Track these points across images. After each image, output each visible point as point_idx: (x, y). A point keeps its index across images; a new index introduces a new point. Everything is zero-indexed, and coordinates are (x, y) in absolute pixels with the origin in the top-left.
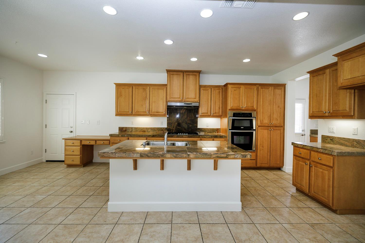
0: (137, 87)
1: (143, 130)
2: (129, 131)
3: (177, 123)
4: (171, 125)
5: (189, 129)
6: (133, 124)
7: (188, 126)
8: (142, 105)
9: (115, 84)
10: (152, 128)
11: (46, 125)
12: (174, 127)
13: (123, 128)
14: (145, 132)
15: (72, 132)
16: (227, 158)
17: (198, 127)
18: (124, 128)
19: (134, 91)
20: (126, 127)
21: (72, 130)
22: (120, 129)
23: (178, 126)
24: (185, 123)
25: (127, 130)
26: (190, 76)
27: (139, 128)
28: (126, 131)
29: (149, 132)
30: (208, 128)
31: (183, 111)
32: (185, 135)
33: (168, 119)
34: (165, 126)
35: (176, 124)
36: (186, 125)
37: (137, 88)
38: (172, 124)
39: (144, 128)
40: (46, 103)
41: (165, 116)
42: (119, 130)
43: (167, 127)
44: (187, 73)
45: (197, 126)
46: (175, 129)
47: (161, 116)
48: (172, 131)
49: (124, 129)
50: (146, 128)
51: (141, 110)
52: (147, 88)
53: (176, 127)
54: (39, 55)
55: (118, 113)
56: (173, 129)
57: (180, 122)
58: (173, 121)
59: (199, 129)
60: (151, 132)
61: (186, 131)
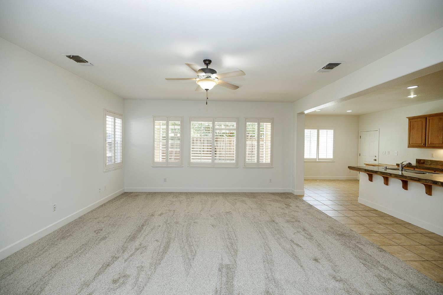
0: (431, 118)
2: (427, 164)
6: (432, 157)
8: (438, 136)
11: (360, 154)
13: (421, 160)
15: (376, 160)
19: (428, 122)
20: (425, 160)
21: (375, 158)
27: (441, 161)
28: (424, 163)
40: (360, 138)
42: (416, 162)
49: (422, 162)
51: (436, 142)
54: (347, 111)
55: (410, 145)
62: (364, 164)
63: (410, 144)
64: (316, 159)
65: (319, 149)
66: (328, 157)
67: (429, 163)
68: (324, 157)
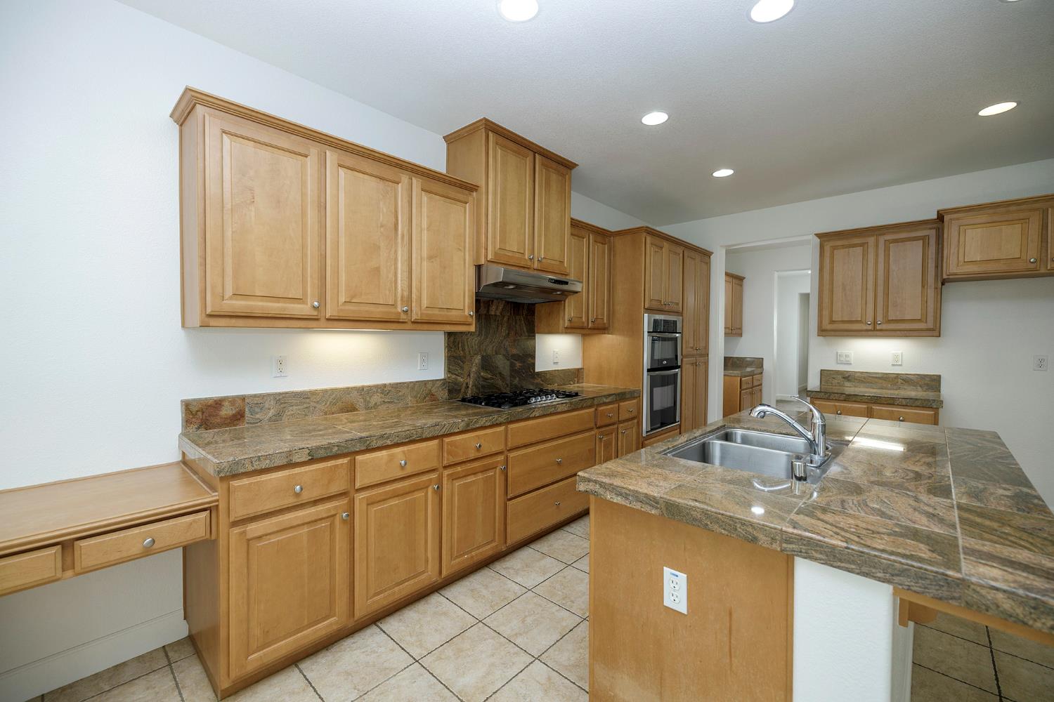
1: (347, 401)
2: (259, 420)
3: (479, 357)
4: (462, 369)
5: (515, 380)
7: (512, 365)
10: (385, 385)
12: (472, 375)
14: (355, 410)
17: (538, 368)
18: (226, 404)
20: (243, 398)
22: (194, 414)
23: (483, 368)
24: (504, 355)
25: (247, 414)
27: (326, 391)
28: (237, 417)
29: (375, 406)
30: (559, 369)
31: (497, 309)
33: (452, 339)
34: (438, 371)
35: (477, 361)
36: (506, 361)
38: (464, 362)
39: (348, 391)
43: (444, 377)
45: (533, 365)
46: (473, 384)
48: (463, 390)
49: (227, 411)
50: (361, 390)
51: (373, 294)
53: (478, 372)
56: (467, 384)
57: (489, 352)
58: (466, 347)
59: (539, 374)
60: (384, 407)
61: (508, 386)
67: (271, 413)
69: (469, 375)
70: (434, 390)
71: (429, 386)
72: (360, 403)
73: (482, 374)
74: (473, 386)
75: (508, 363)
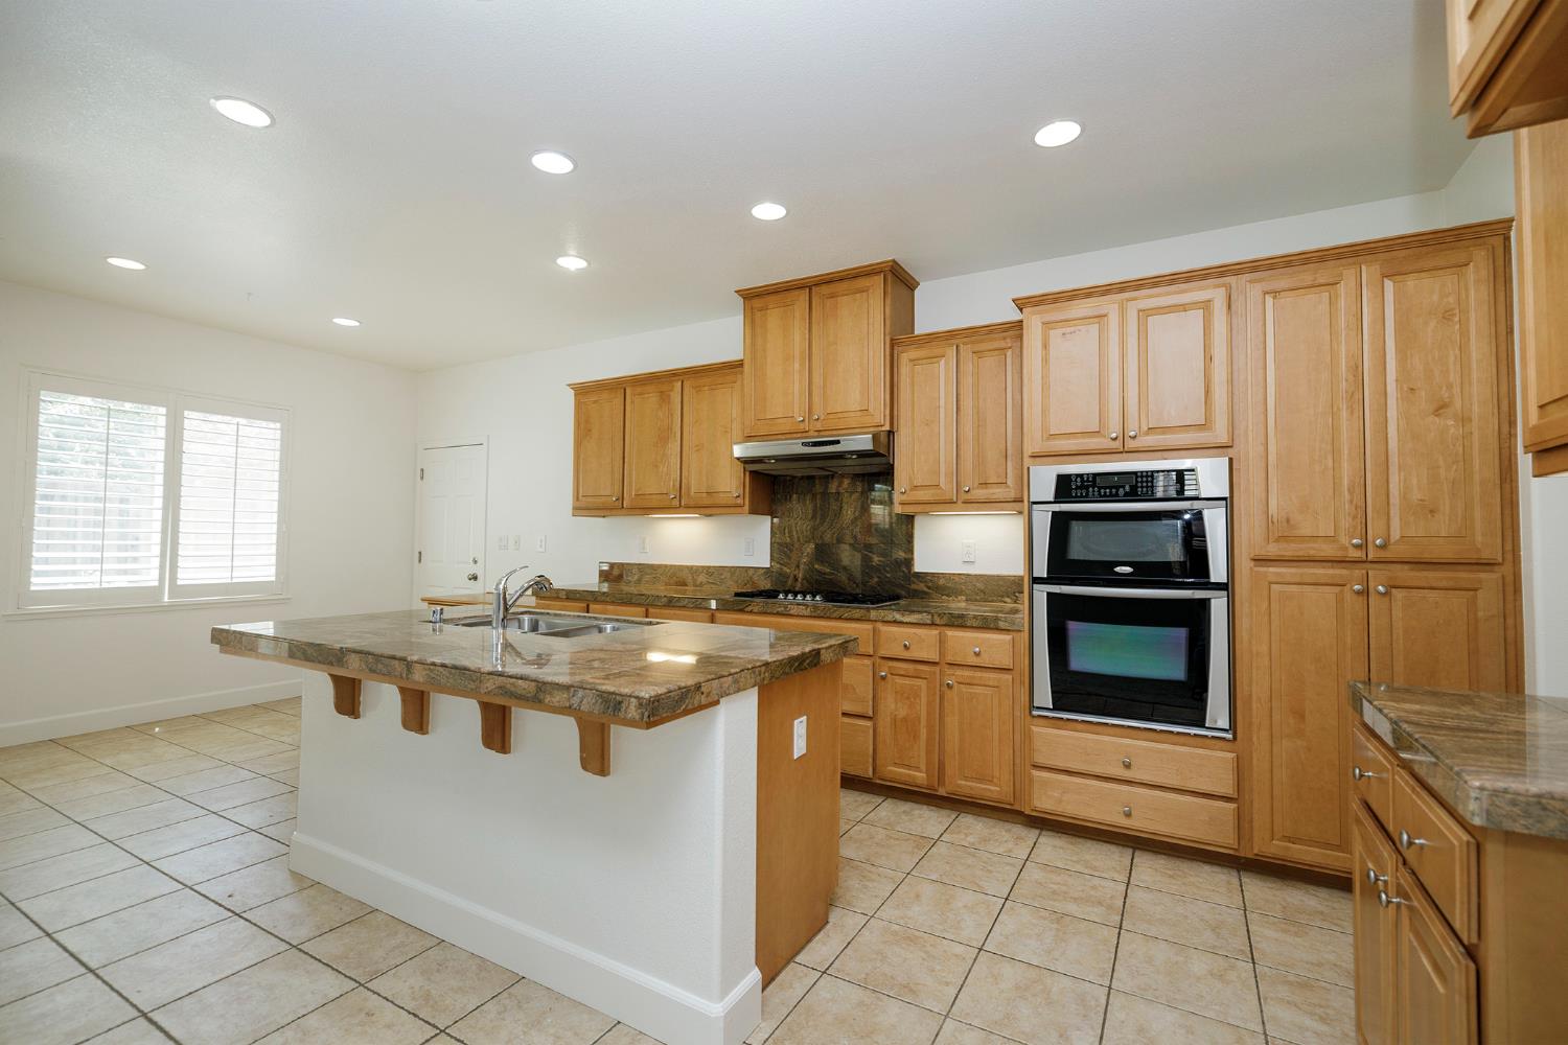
0: (639, 390)
1: (679, 577)
2: (630, 582)
3: (812, 546)
4: (790, 558)
5: (872, 577)
7: (866, 560)
8: (656, 466)
9: (573, 386)
11: (420, 553)
12: (802, 566)
13: (613, 566)
14: (686, 585)
15: (475, 578)
16: (540, 701)
17: (918, 567)
18: (616, 567)
19: (631, 407)
20: (622, 564)
21: (473, 569)
22: (603, 571)
23: (817, 559)
24: (850, 544)
25: (625, 576)
26: (839, 298)
27: (666, 566)
28: (621, 577)
29: (701, 585)
32: (798, 604)
34: (761, 557)
35: (810, 548)
36: (855, 553)
37: (639, 395)
38: (791, 551)
39: (681, 568)
40: (422, 478)
41: (739, 509)
42: (600, 576)
43: (769, 566)
44: (825, 290)
45: (909, 562)
46: (804, 578)
47: (727, 510)
48: (790, 582)
49: (616, 572)
50: (690, 568)
51: (652, 486)
52: (671, 390)
53: (810, 564)
54: (336, 320)
55: (578, 504)
56: (795, 576)
57: (828, 538)
58: (794, 533)
59: (919, 575)
60: (708, 586)
61: (857, 586)
62: (423, 600)
63: (578, 498)
64: (156, 592)
65: (183, 528)
66: (243, 575)
67: (636, 577)
68: (217, 575)
69: (798, 566)
70: (755, 578)
71: (751, 572)
72: (689, 580)
73: (816, 566)
74: (803, 579)
75: (858, 556)
